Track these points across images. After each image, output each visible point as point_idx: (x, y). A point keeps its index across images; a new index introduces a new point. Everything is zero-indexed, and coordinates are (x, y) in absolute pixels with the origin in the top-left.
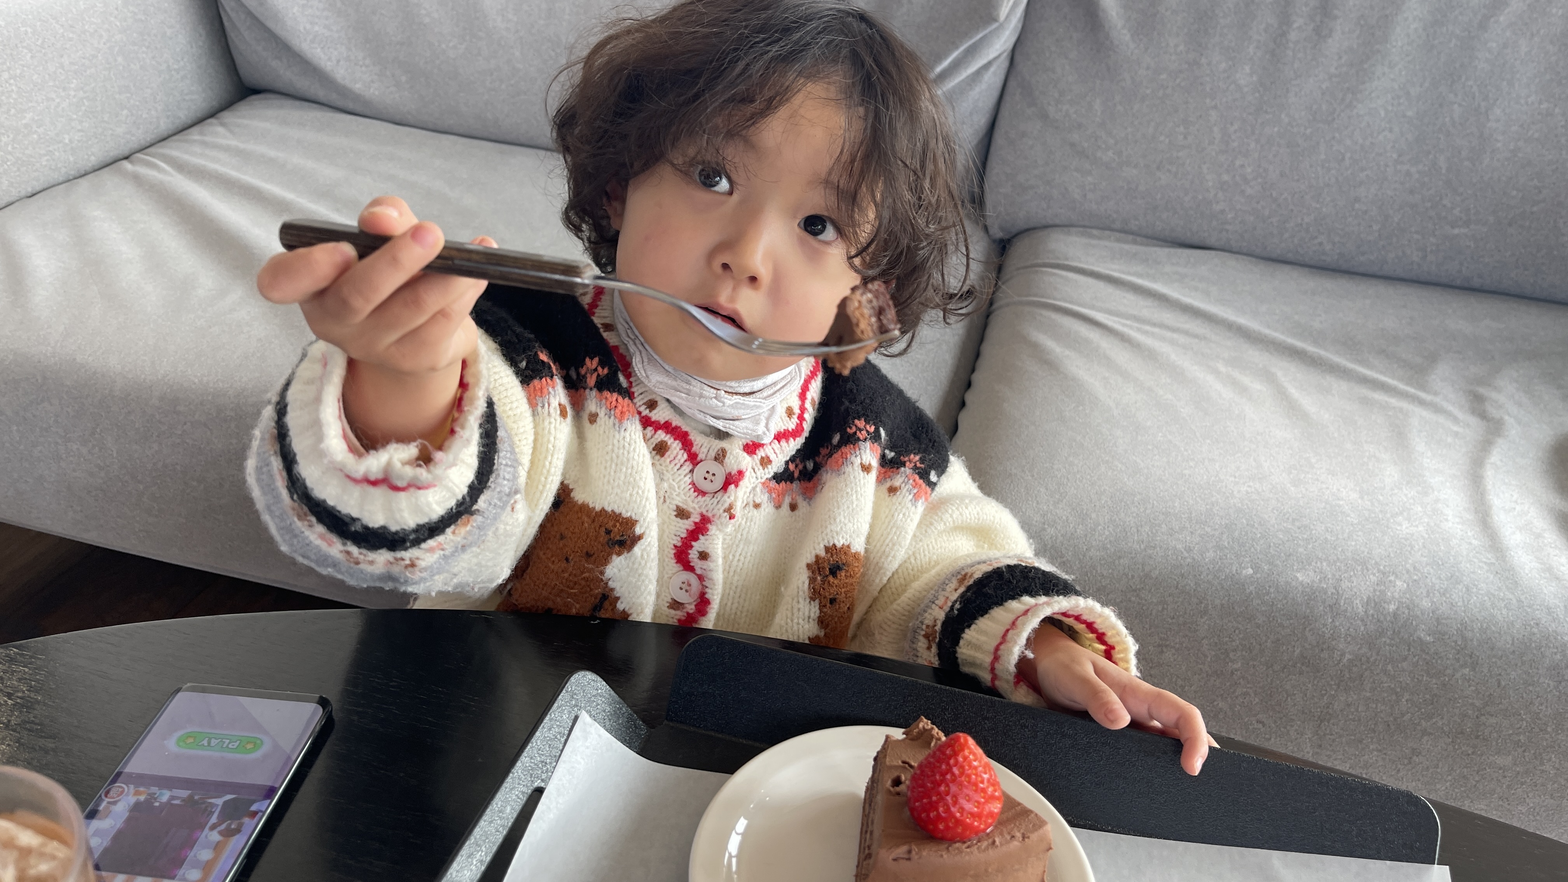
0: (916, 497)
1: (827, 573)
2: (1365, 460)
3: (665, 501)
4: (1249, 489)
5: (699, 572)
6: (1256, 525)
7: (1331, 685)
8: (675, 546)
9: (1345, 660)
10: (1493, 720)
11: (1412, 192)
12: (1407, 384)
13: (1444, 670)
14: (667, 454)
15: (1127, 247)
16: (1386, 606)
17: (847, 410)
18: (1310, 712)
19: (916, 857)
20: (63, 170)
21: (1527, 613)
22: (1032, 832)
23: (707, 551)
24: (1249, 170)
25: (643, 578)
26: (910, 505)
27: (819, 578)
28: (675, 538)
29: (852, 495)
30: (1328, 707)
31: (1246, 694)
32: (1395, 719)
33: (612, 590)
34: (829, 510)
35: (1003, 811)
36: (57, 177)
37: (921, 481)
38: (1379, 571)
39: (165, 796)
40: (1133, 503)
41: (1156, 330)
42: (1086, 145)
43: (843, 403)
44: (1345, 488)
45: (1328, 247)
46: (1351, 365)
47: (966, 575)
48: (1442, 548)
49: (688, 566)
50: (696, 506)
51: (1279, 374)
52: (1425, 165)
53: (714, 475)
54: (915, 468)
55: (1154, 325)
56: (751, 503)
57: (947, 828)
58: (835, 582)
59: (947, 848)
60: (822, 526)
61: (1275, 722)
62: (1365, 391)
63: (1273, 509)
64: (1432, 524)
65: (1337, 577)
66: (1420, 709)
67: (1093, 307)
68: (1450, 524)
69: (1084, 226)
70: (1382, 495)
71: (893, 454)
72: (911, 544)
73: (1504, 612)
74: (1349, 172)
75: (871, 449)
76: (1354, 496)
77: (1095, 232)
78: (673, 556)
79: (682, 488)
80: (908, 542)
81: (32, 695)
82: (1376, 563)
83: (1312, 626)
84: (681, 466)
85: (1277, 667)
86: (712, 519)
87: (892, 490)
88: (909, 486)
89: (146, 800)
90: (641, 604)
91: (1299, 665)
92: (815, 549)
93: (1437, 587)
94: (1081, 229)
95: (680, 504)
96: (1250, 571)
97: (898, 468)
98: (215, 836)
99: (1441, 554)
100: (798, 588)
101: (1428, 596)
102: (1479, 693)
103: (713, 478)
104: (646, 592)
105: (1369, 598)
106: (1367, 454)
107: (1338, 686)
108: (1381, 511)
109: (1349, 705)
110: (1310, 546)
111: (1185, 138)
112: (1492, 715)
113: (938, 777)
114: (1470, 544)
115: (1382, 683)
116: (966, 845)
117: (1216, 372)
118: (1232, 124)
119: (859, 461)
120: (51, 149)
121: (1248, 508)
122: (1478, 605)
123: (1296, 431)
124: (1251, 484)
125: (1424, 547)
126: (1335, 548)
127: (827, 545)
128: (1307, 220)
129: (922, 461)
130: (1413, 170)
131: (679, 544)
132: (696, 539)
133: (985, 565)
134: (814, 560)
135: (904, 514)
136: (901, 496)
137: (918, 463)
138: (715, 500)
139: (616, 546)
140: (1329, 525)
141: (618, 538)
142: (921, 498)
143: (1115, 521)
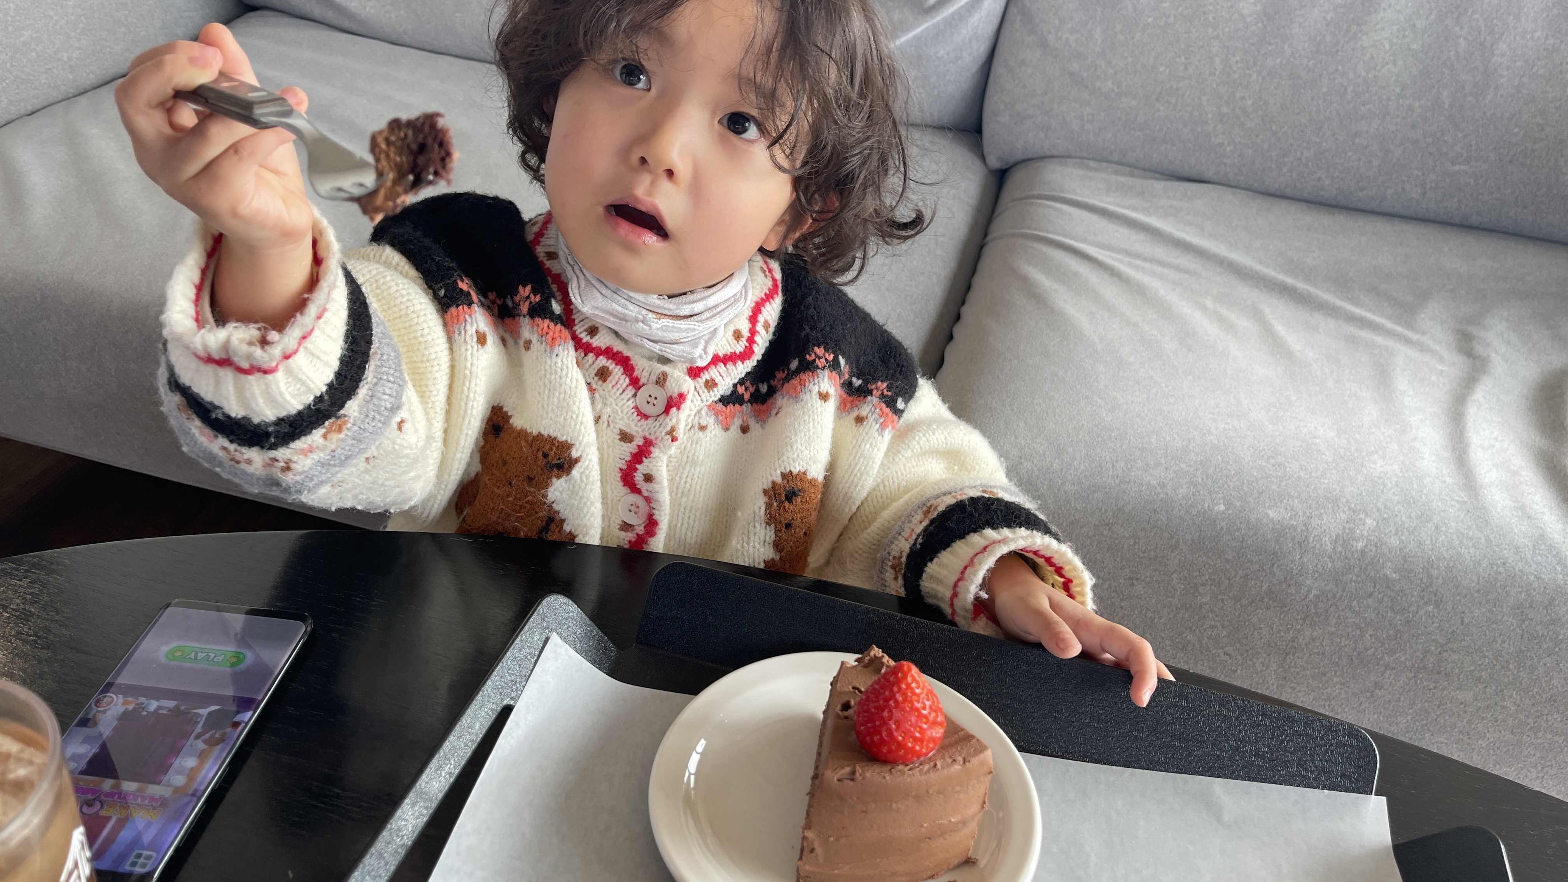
0: (883, 426)
1: (783, 499)
2: (1346, 398)
3: (609, 425)
4: (1227, 427)
5: (645, 494)
6: (1231, 462)
7: (1297, 620)
8: (621, 470)
9: (1312, 596)
10: (1455, 657)
11: (1414, 127)
12: (1396, 323)
13: (1409, 607)
14: (609, 379)
15: (1123, 179)
16: (1355, 544)
17: (807, 336)
18: (1276, 645)
19: (860, 778)
20: (63, 88)
21: (1495, 552)
22: (973, 756)
23: (652, 473)
24: (1249, 102)
25: (584, 500)
26: (876, 435)
27: (775, 504)
28: (619, 461)
29: (809, 423)
30: (1293, 641)
31: (1213, 627)
32: (1359, 654)
33: (558, 512)
34: (786, 437)
35: (946, 735)
36: (55, 95)
37: (888, 410)
38: (1350, 509)
39: (153, 705)
40: (1110, 438)
41: (1147, 265)
42: (1085, 75)
43: (804, 329)
44: (1322, 426)
45: (1327, 182)
46: (1339, 303)
47: (931, 507)
48: (1415, 486)
49: (634, 489)
50: (640, 430)
51: (1267, 311)
52: (1428, 100)
53: (656, 398)
54: (882, 396)
55: (1145, 260)
56: (697, 426)
57: (890, 751)
58: (791, 507)
59: (890, 770)
60: (778, 453)
61: (1241, 655)
62: (1352, 329)
63: (1250, 446)
64: (1407, 463)
65: (1308, 514)
66: (1383, 644)
67: (1085, 241)
68: (1426, 462)
69: (1082, 158)
70: (1359, 434)
71: (860, 382)
72: (878, 472)
73: (1472, 551)
74: (1351, 106)
75: (830, 378)
76: (1331, 434)
77: (1093, 164)
78: (619, 479)
79: (625, 412)
80: (876, 471)
81: (27, 608)
82: (1348, 501)
83: (1281, 562)
84: (624, 390)
85: (1244, 602)
86: (654, 442)
87: (859, 420)
88: (876, 416)
89: (134, 709)
90: (585, 526)
91: (1266, 600)
92: (771, 475)
93: (1406, 526)
94: (1078, 160)
95: (623, 428)
96: (1222, 508)
97: (865, 397)
98: (200, 745)
99: (1414, 493)
100: (755, 513)
101: (1396, 534)
102: (1442, 630)
103: (655, 402)
104: (589, 515)
105: (1338, 536)
106: (1348, 392)
107: (1304, 620)
108: (1357, 450)
109: (1314, 640)
110: (1283, 484)
111: (1186, 69)
112: (1455, 652)
113: (881, 703)
114: (1445, 482)
115: (1347, 618)
116: (908, 768)
117: (1204, 309)
118: (1234, 55)
119: (817, 390)
120: (49, 66)
121: (1225, 445)
122: (1446, 544)
123: (1279, 369)
124: (1229, 421)
125: (1397, 485)
126: (1308, 486)
127: (784, 471)
128: (1306, 154)
129: (889, 388)
130: (1416, 104)
131: (624, 467)
132: (640, 462)
133: (950, 496)
134: (770, 486)
135: (871, 444)
136: (868, 426)
137: (885, 391)
138: (657, 424)
139: (555, 470)
140: (1304, 463)
141: (555, 461)
142: (888, 426)
143: (1091, 456)
